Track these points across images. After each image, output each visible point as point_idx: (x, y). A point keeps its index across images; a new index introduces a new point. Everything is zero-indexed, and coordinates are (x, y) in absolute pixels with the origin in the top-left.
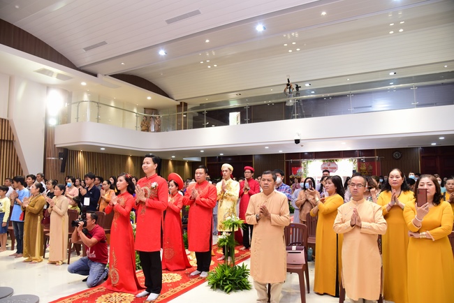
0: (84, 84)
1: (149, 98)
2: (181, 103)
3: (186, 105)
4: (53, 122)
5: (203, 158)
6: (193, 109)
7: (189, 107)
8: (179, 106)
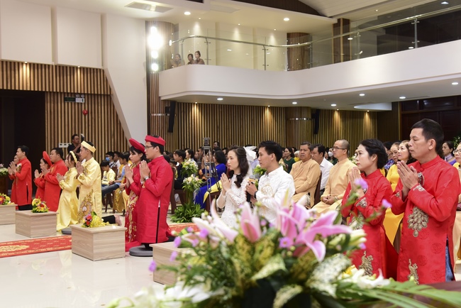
0: (187, 13)
1: (287, 19)
2: (339, 20)
3: (347, 22)
4: (155, 68)
5: (394, 104)
6: (360, 27)
7: (352, 25)
8: (336, 26)
